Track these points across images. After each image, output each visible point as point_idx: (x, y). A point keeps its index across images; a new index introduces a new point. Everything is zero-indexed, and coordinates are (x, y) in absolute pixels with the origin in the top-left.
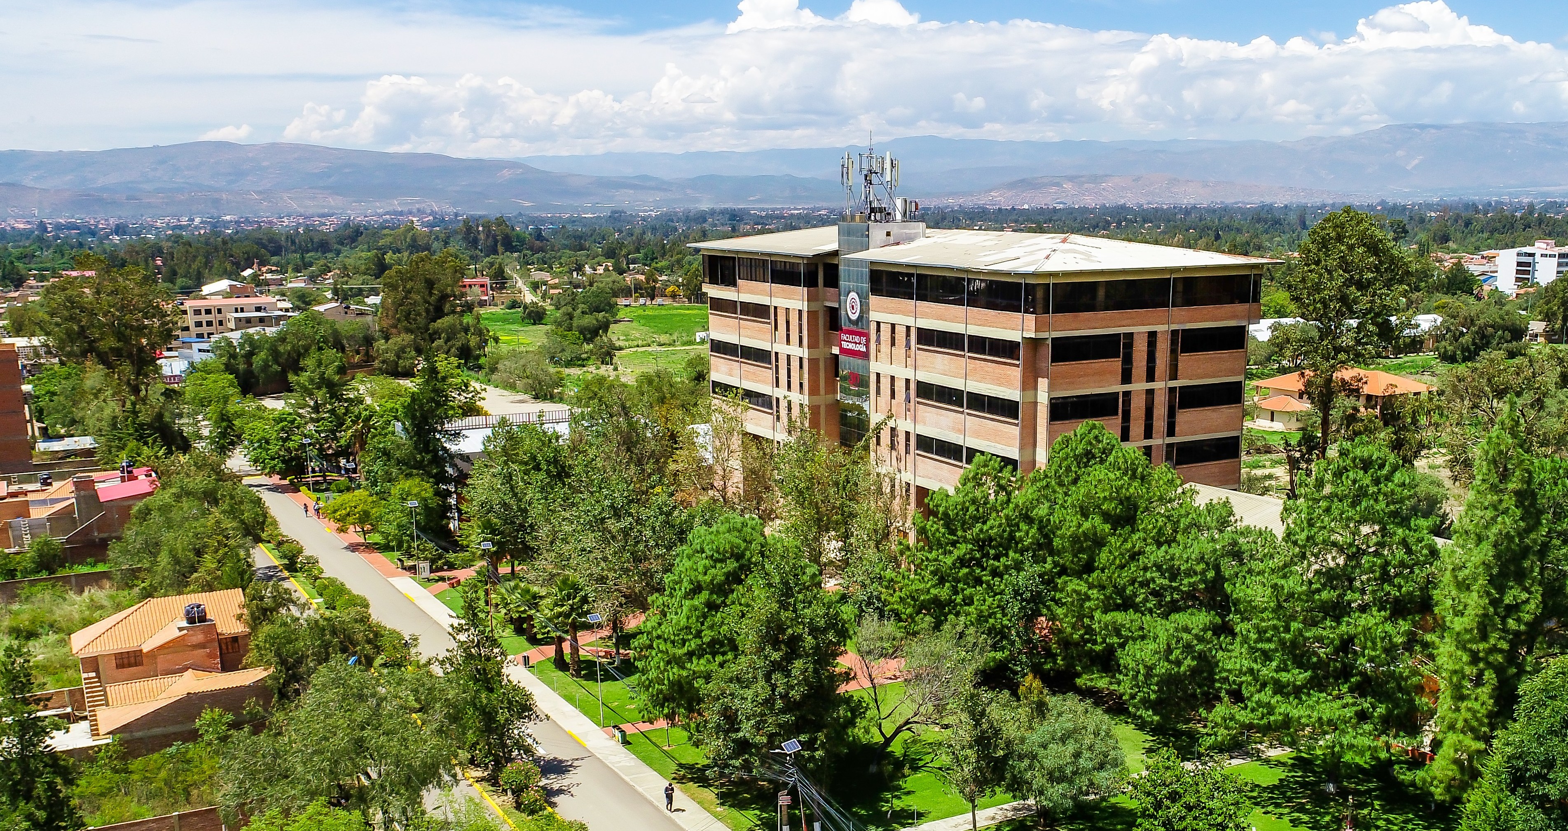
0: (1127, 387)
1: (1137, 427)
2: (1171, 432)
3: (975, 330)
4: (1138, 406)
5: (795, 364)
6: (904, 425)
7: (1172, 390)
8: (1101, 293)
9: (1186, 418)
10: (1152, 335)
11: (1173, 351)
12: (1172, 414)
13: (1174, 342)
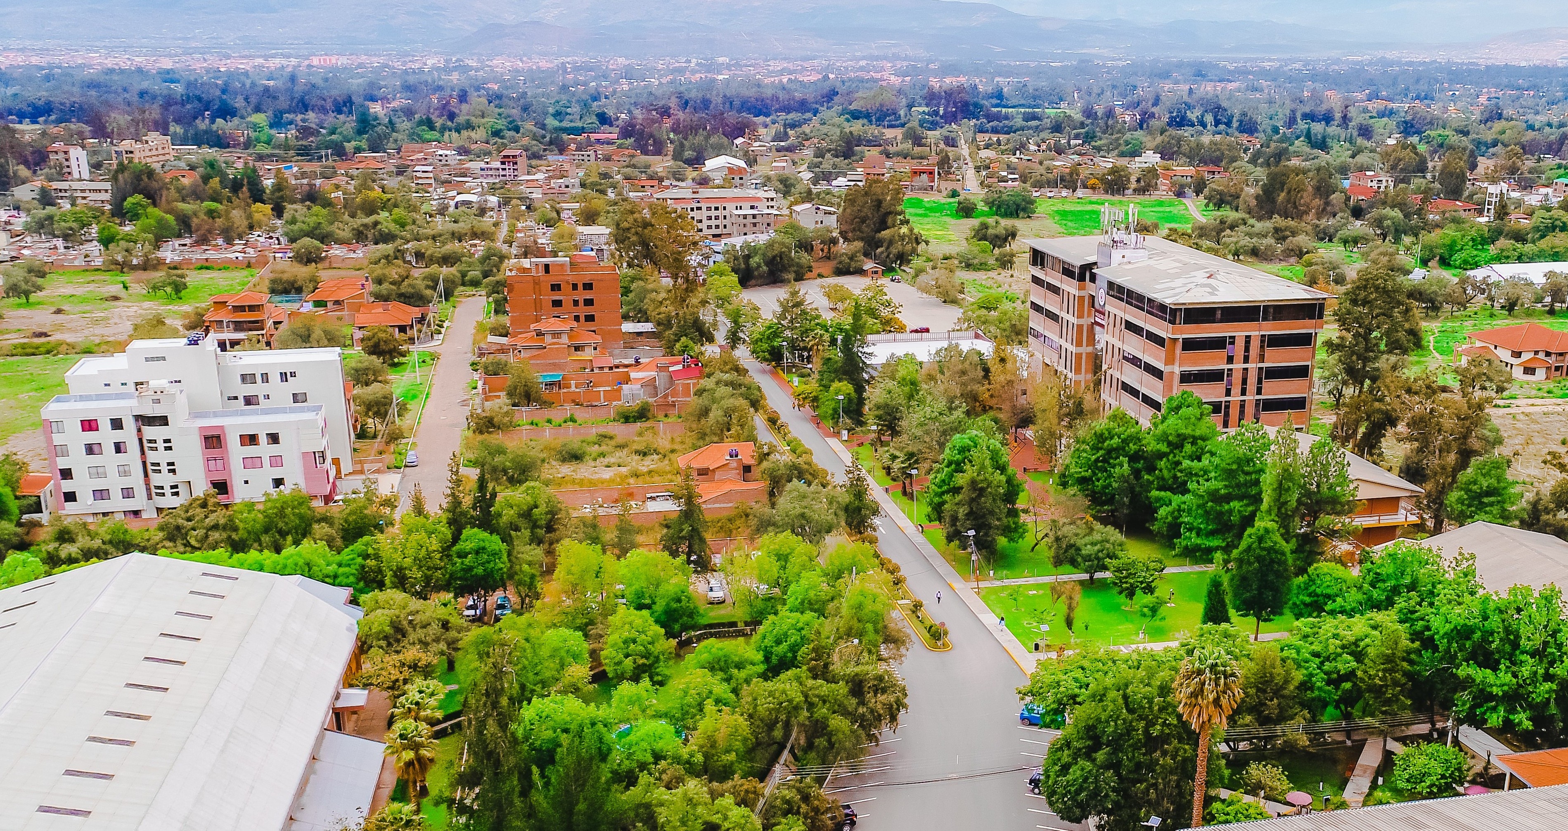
0: (1230, 366)
1: (1236, 390)
2: (1259, 392)
3: (1148, 327)
4: (1237, 378)
5: (1070, 326)
6: (1117, 375)
7: (1261, 369)
8: (1219, 314)
9: (1267, 385)
10: (1248, 338)
11: (1262, 347)
12: (1260, 381)
13: (1262, 341)
